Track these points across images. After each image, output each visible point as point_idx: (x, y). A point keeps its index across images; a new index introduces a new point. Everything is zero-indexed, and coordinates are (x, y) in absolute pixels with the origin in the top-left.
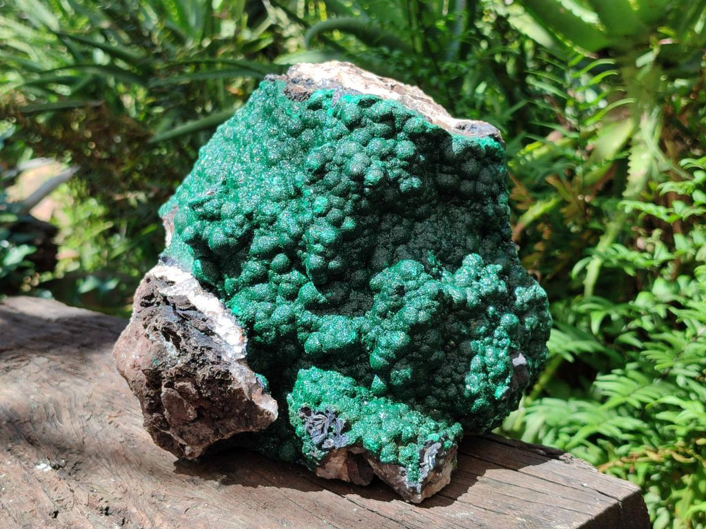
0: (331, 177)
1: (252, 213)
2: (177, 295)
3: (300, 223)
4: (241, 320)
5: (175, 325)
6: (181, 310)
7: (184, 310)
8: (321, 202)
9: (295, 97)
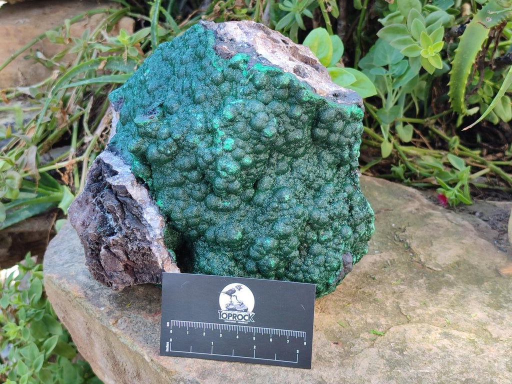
0: (240, 126)
2: (119, 184)
3: (212, 154)
4: (162, 210)
5: (116, 208)
7: (122, 197)
8: (230, 143)
9: (221, 55)
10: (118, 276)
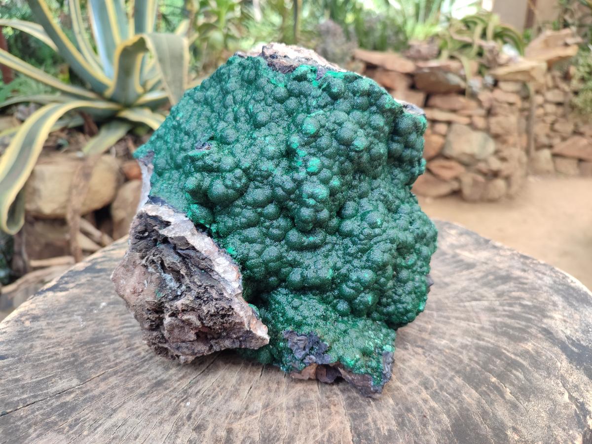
0: (324, 141)
1: (249, 168)
2: (177, 235)
3: (294, 180)
4: (235, 258)
5: (178, 265)
6: (181, 249)
7: (183, 250)
8: (315, 163)
9: (280, 69)
10: (187, 347)
